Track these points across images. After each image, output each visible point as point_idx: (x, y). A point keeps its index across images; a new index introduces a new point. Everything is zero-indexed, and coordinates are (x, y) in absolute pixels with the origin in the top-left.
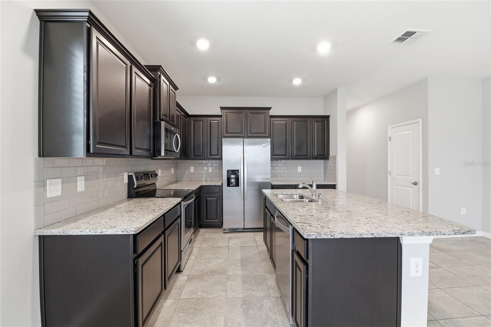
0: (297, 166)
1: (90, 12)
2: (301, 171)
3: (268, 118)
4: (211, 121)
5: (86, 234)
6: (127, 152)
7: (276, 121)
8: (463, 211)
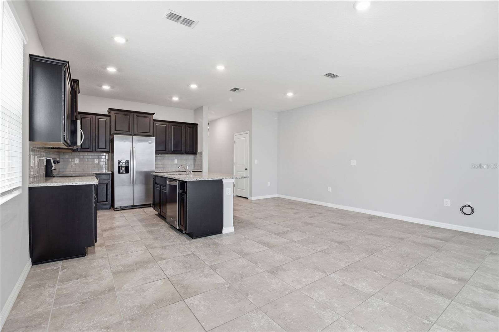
0: (174, 159)
2: (177, 163)
3: (152, 121)
4: (99, 119)
5: (66, 185)
7: (158, 124)
8: (269, 184)
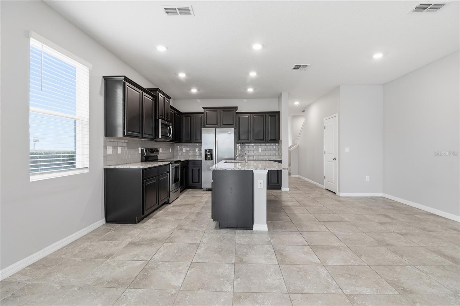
0: (258, 148)
1: (125, 77)
2: (260, 151)
3: (236, 114)
6: (140, 135)
8: (368, 178)
